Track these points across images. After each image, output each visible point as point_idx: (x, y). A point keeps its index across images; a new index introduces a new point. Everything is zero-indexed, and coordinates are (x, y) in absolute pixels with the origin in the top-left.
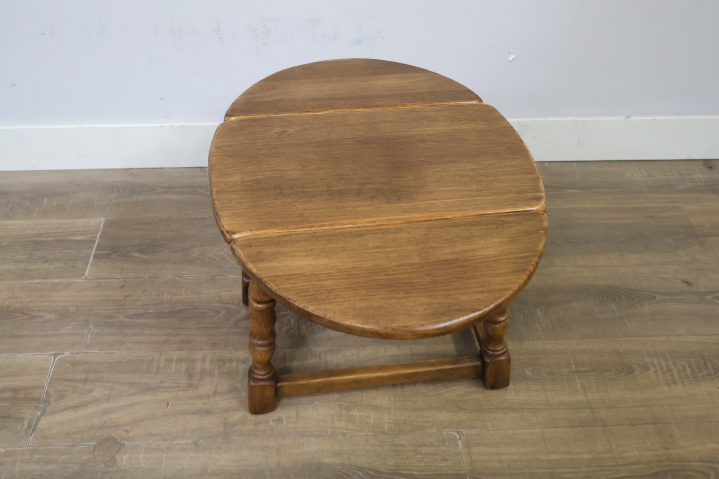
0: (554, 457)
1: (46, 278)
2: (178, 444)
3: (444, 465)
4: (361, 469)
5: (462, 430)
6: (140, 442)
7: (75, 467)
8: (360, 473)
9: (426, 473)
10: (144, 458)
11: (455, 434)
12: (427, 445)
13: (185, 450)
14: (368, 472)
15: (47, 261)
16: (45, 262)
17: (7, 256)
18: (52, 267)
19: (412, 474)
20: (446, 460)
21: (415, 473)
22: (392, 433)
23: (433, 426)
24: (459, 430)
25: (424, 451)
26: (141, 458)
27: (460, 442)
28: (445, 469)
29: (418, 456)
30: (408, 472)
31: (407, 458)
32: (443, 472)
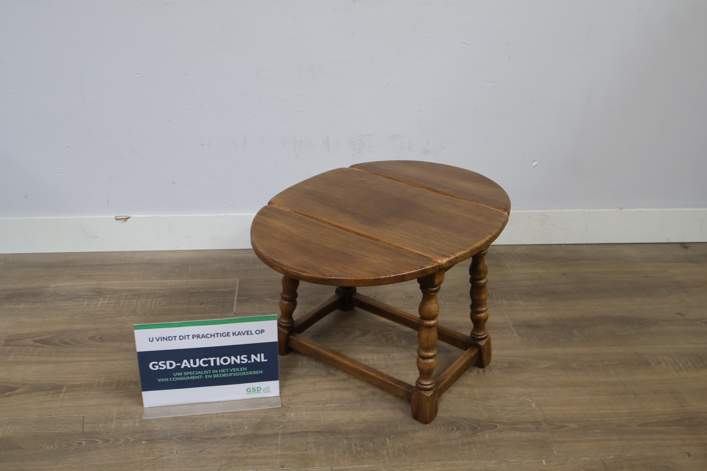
0: (603, 411)
1: (205, 314)
2: (329, 406)
3: (524, 416)
4: (465, 419)
5: (533, 397)
6: (301, 406)
7: (257, 420)
8: (465, 422)
9: (512, 421)
10: (306, 415)
11: (529, 399)
12: (509, 406)
13: (335, 410)
14: (471, 421)
15: (202, 303)
16: (201, 304)
17: (172, 301)
18: (207, 307)
19: (503, 422)
20: (526, 414)
21: (504, 421)
22: (483, 399)
23: (512, 395)
24: (531, 398)
25: (508, 409)
26: (304, 415)
27: (533, 404)
28: (525, 419)
29: (505, 412)
30: (500, 421)
31: (497, 413)
32: (524, 421)
